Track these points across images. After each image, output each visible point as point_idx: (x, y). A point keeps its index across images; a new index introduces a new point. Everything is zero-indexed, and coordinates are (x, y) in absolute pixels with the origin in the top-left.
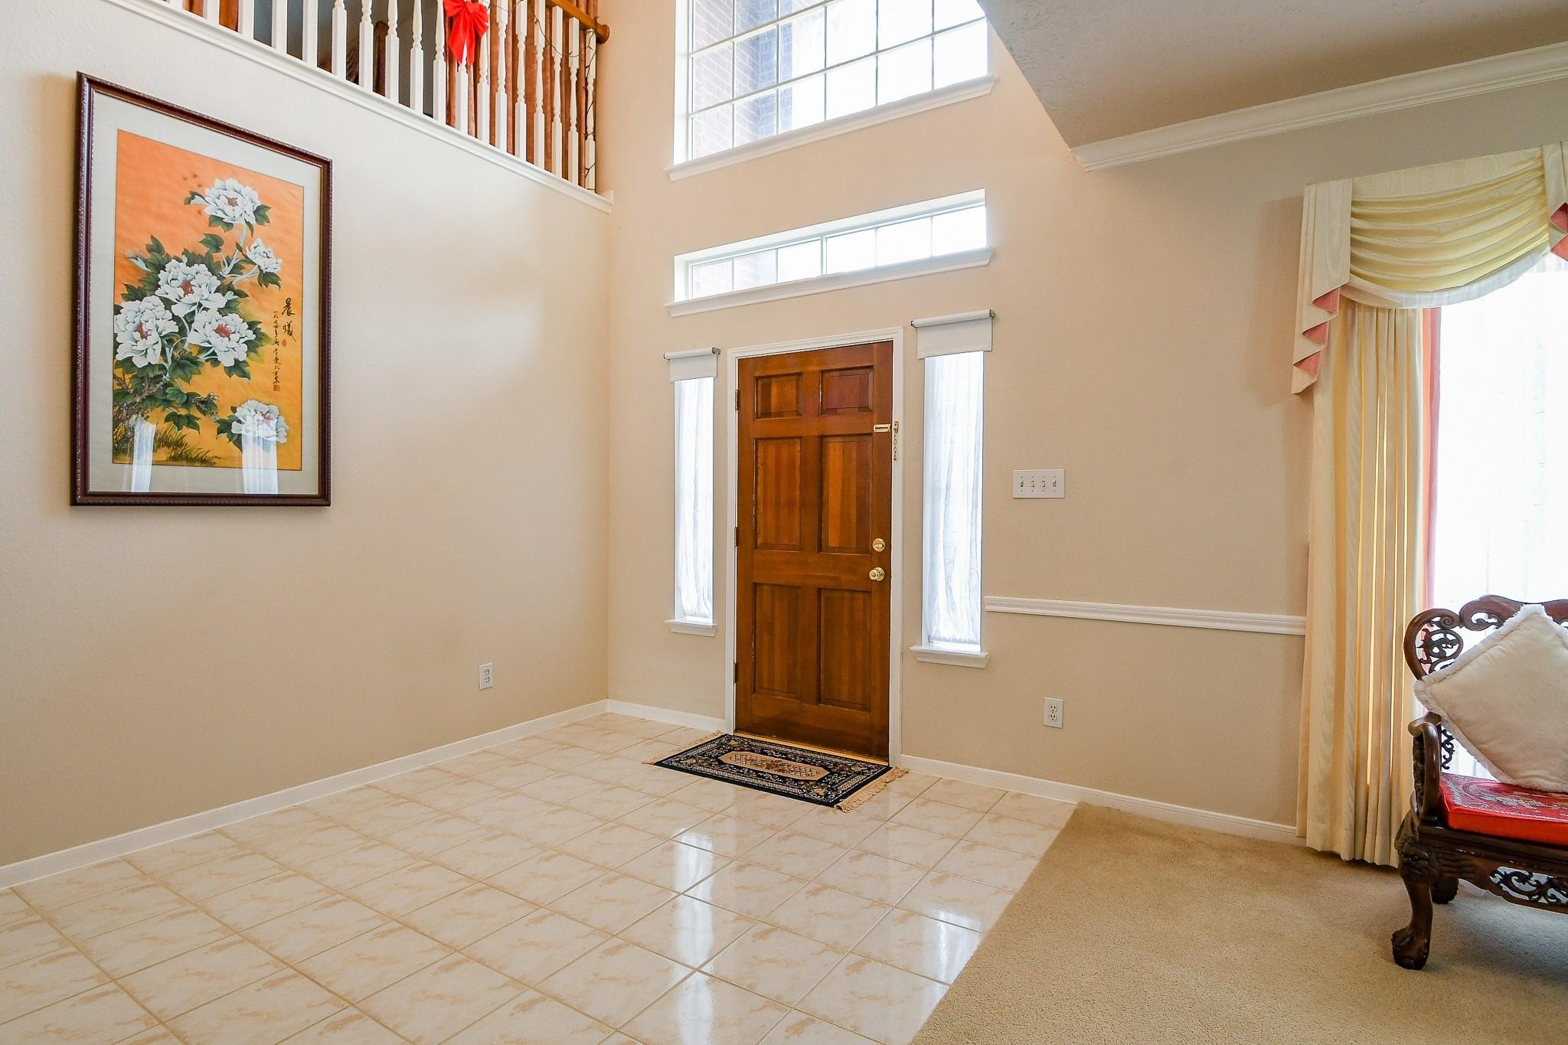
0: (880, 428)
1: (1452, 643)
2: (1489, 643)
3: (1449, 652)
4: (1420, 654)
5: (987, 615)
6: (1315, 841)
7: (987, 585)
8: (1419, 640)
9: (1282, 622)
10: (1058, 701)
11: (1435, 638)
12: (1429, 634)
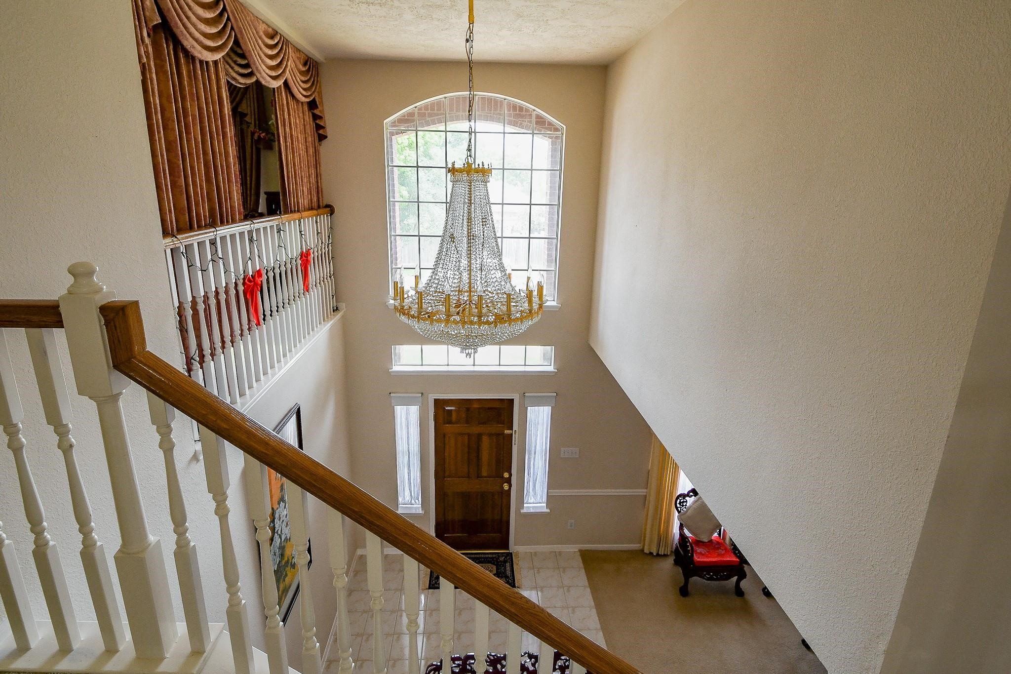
0: (507, 432)
1: (685, 502)
2: (695, 502)
3: (684, 504)
4: (678, 505)
5: (549, 497)
6: (646, 551)
7: (549, 487)
8: (678, 502)
9: (642, 492)
10: (573, 521)
11: (682, 501)
12: (680, 500)
